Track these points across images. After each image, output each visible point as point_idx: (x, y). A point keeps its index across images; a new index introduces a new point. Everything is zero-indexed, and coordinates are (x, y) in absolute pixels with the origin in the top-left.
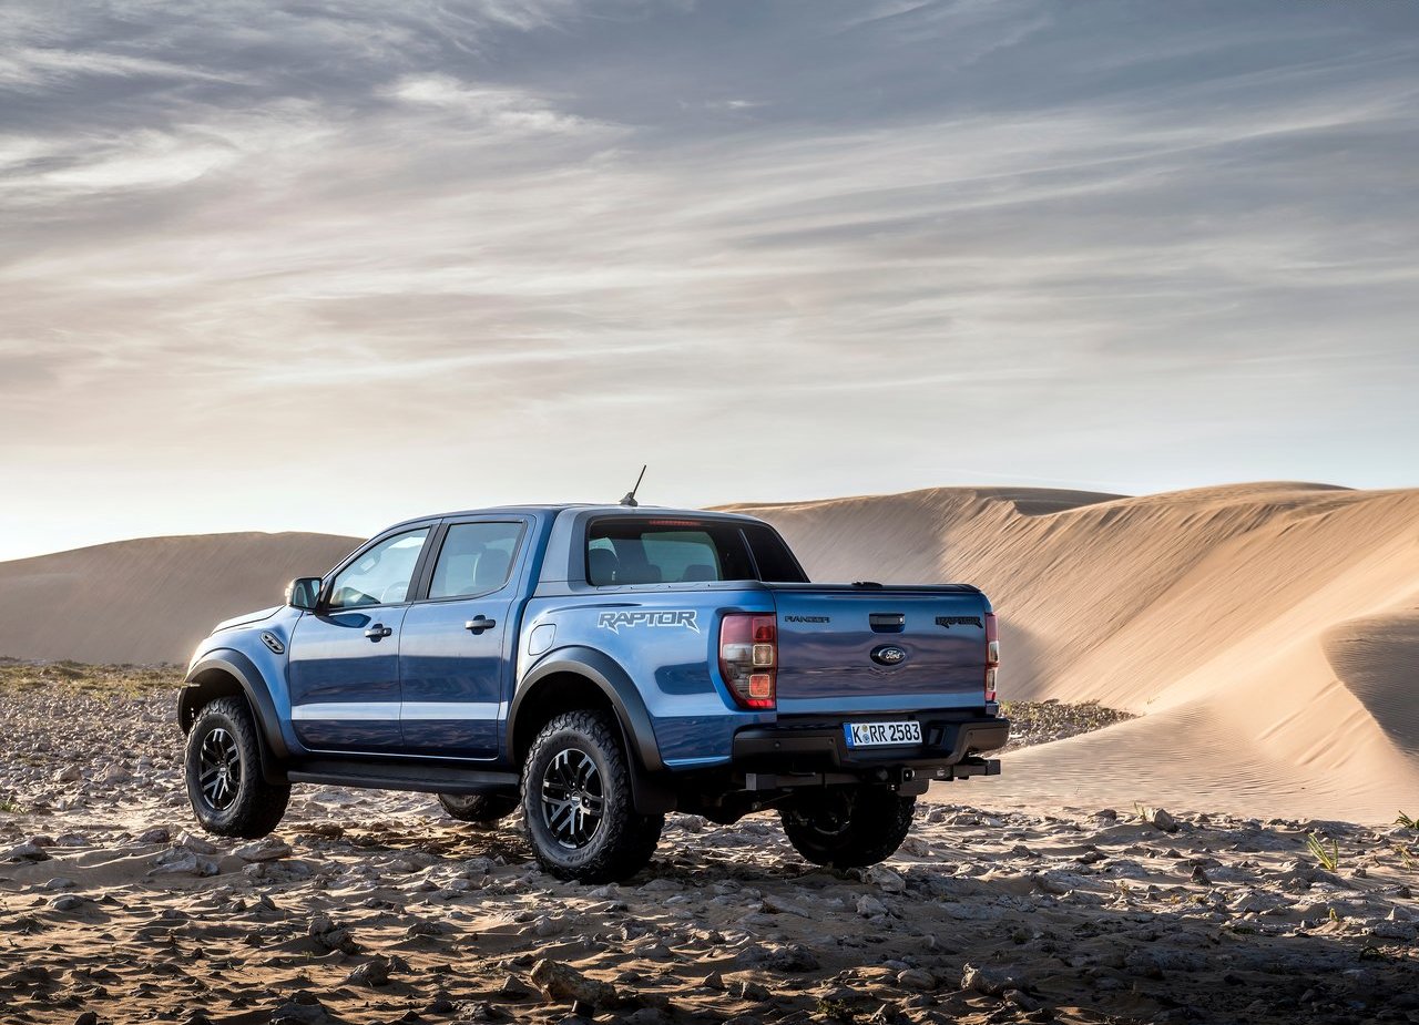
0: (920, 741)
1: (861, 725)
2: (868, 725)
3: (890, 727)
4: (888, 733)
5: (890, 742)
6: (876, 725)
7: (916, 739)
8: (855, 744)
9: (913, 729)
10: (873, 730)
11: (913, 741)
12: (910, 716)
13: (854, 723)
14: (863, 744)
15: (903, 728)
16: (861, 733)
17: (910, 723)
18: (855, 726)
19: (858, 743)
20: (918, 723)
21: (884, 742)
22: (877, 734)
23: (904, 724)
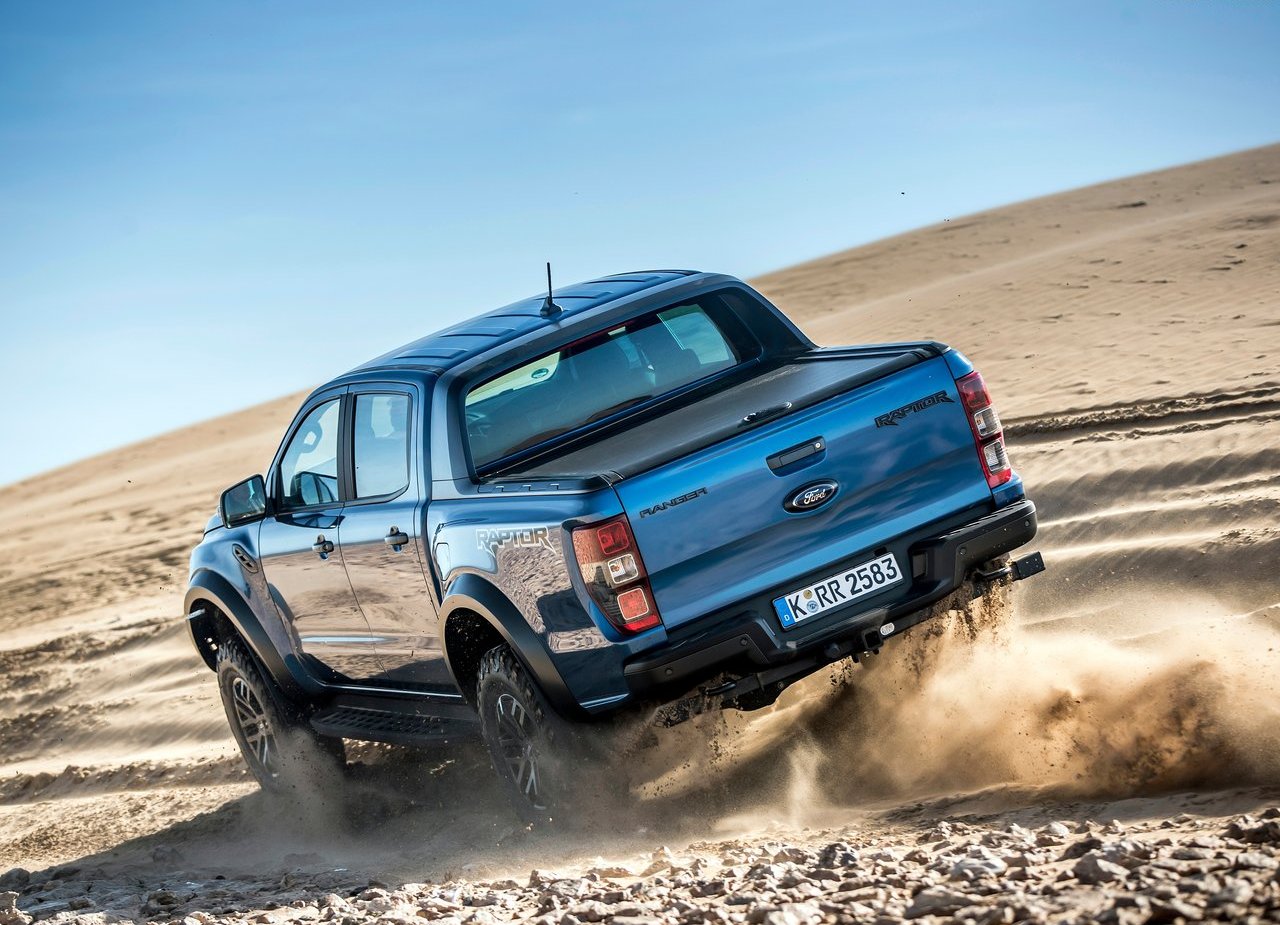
0: (899, 577)
1: (801, 593)
2: (812, 589)
3: (847, 579)
4: (845, 587)
5: (850, 597)
6: (825, 583)
7: (890, 577)
8: (796, 620)
9: (884, 568)
10: (821, 592)
11: (888, 581)
12: (879, 550)
13: (790, 593)
14: (809, 614)
15: (868, 572)
16: (803, 603)
17: (878, 561)
18: (792, 597)
19: (802, 617)
20: (891, 556)
21: (841, 601)
22: (829, 595)
23: (868, 565)
